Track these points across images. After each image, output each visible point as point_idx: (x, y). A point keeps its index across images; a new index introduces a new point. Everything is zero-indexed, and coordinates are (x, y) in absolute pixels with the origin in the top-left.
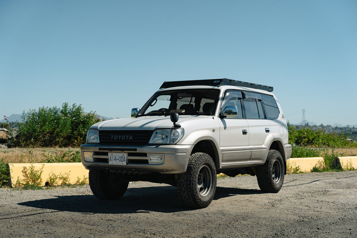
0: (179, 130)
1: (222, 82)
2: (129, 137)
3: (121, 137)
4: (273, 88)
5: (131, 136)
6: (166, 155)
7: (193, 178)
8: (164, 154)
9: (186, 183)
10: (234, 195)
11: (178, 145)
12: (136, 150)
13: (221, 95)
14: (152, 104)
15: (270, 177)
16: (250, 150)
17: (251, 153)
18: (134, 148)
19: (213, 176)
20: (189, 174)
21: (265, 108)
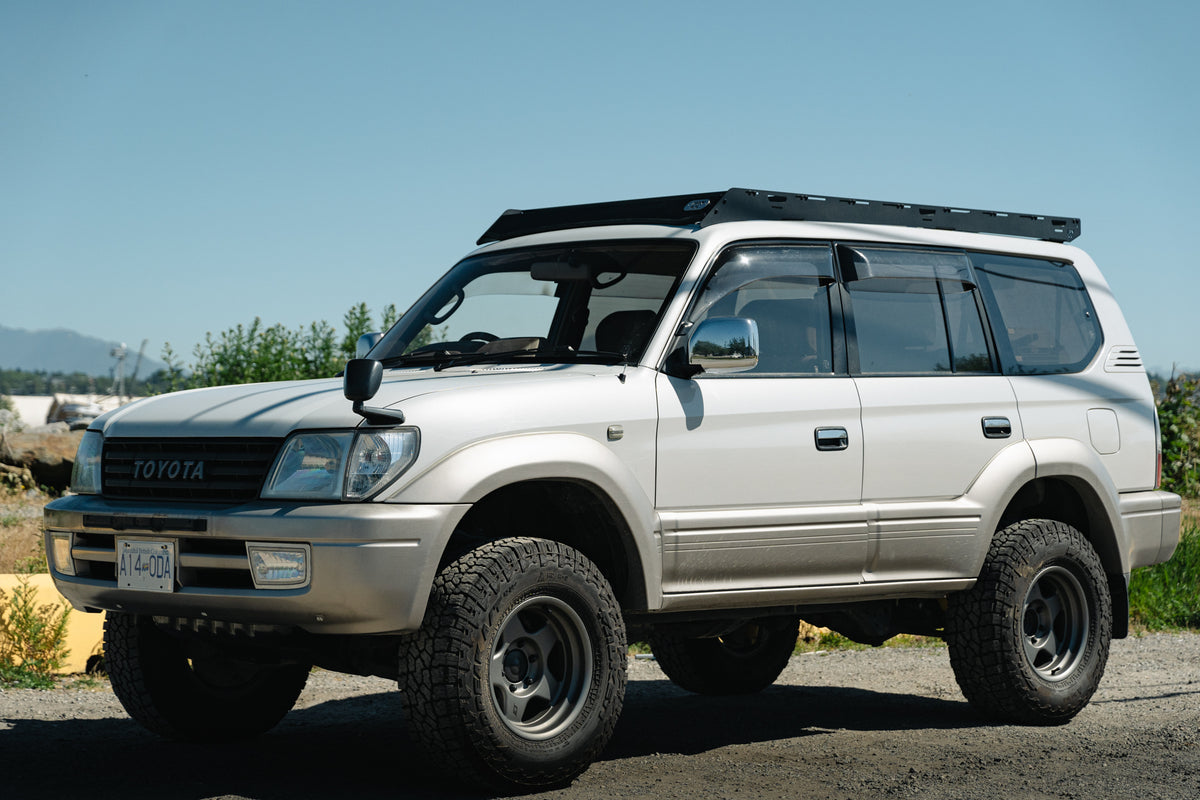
0: (393, 439)
1: (716, 208)
2: (192, 469)
3: (168, 466)
4: (1077, 222)
5: (200, 465)
6: (314, 548)
7: (462, 653)
8: (308, 543)
9: (430, 678)
10: (821, 732)
11: (383, 502)
12: (201, 525)
13: (697, 269)
14: (439, 315)
15: (1002, 651)
16: (865, 525)
17: (878, 537)
18: (196, 517)
19: (599, 646)
20: (444, 636)
21: (1002, 323)
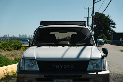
2: (70, 66)
3: (63, 66)
5: (72, 65)
8: (102, 78)
12: (81, 76)
